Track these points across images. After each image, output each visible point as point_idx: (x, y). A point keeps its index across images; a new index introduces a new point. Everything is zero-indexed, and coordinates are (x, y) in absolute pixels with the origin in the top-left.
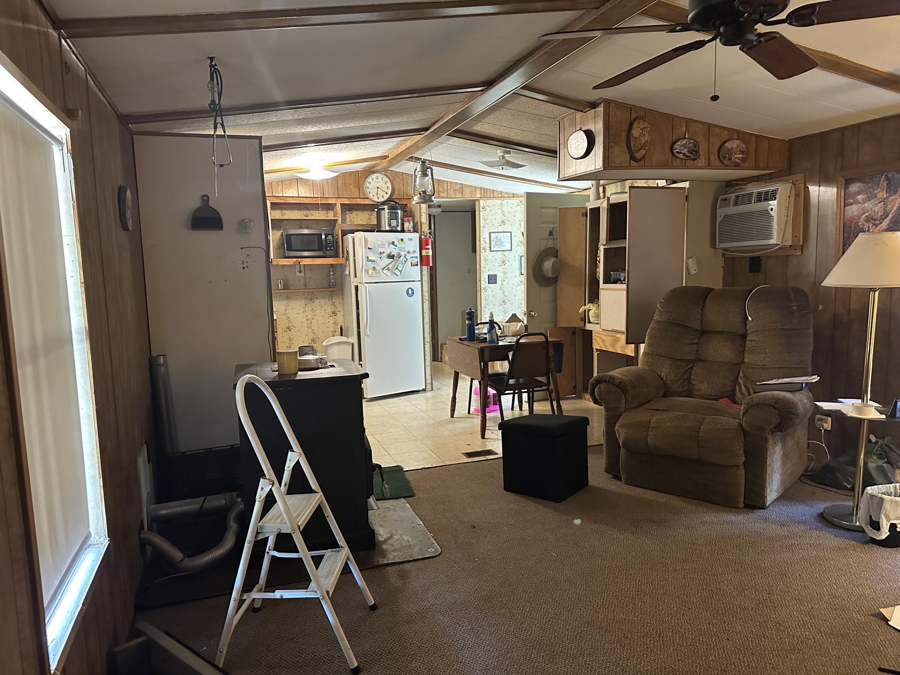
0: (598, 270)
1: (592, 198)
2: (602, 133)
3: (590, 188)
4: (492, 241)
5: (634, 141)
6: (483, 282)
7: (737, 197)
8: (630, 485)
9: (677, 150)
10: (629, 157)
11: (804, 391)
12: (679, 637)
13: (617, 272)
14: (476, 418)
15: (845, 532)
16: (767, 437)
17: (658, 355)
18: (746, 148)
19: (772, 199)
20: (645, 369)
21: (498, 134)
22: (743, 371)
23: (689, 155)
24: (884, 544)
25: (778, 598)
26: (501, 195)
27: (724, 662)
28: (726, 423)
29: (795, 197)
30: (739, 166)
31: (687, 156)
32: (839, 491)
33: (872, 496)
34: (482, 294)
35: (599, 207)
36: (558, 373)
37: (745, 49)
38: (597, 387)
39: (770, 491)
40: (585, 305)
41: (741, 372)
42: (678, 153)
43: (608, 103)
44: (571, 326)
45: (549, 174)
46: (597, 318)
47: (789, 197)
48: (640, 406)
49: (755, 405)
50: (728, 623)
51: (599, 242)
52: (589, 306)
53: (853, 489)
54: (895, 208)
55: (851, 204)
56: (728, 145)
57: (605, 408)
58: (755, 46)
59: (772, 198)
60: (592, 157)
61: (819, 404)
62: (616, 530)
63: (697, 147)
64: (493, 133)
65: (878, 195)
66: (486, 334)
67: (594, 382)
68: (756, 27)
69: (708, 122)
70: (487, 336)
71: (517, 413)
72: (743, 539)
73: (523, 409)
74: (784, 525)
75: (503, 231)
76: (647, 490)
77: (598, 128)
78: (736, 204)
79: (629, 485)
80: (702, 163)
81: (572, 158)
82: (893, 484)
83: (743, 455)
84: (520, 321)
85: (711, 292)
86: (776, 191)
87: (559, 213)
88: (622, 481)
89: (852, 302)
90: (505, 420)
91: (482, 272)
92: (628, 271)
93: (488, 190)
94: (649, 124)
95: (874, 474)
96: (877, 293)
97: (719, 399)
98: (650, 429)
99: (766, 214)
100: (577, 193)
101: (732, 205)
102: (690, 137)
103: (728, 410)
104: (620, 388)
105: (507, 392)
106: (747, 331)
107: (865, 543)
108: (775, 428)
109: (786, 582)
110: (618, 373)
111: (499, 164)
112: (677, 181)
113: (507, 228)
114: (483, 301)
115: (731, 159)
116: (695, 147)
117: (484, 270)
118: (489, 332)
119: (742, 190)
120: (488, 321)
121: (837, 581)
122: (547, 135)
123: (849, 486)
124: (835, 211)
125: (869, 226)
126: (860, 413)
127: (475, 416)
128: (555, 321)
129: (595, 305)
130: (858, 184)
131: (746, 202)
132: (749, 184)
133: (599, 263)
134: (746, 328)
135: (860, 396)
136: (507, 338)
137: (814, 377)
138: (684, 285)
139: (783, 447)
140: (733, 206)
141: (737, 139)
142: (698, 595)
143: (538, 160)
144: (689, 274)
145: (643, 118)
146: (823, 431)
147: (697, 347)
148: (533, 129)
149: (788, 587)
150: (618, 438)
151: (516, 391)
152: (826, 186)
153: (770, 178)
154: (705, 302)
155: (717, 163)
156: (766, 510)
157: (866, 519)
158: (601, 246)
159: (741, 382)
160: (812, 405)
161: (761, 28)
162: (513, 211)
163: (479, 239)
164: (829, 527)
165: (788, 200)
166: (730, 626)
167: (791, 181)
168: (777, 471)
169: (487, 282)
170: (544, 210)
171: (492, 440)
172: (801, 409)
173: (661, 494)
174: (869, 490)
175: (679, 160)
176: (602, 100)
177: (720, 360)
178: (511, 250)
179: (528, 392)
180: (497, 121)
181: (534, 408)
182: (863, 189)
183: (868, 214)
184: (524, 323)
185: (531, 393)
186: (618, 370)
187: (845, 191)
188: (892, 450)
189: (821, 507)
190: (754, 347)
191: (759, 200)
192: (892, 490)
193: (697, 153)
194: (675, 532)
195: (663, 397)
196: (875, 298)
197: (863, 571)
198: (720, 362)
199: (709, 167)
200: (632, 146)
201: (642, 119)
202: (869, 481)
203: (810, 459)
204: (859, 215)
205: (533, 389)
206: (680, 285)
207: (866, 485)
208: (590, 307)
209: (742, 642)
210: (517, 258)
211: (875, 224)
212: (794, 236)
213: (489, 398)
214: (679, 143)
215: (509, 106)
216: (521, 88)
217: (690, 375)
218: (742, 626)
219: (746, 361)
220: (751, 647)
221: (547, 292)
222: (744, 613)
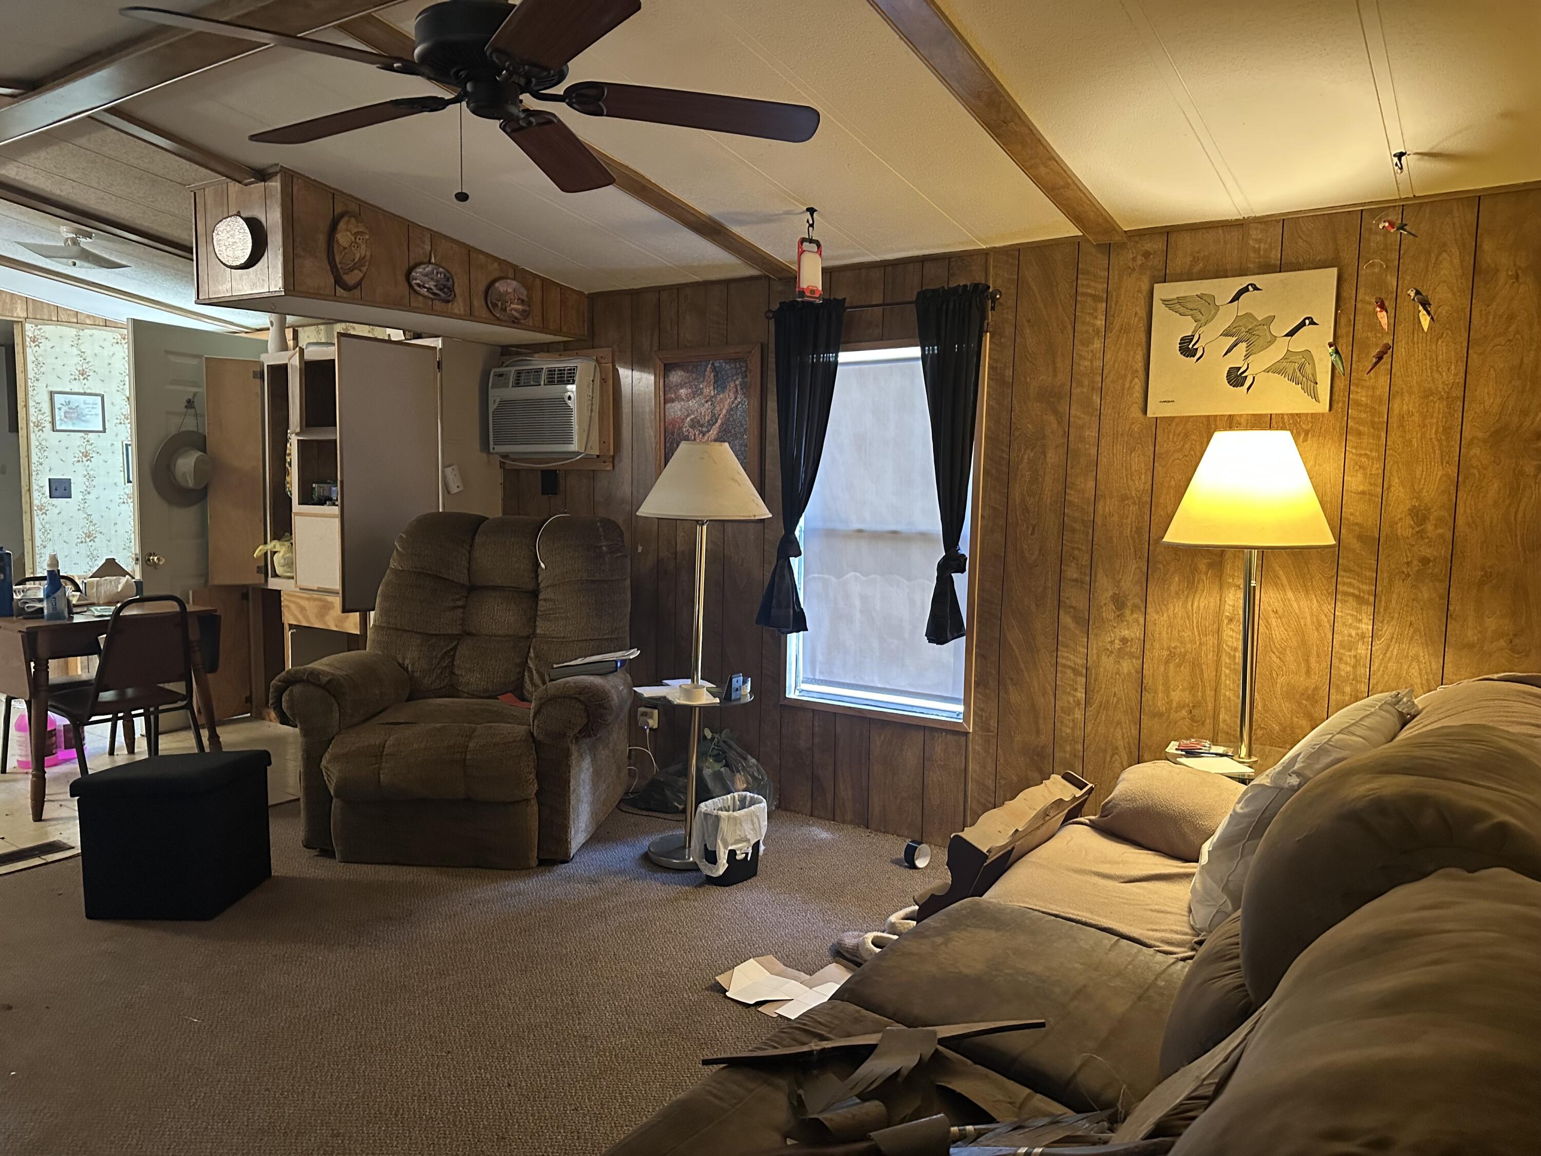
0: (288, 479)
1: (271, 346)
2: (281, 228)
3: (268, 329)
4: (57, 410)
5: (341, 253)
6: (35, 495)
7: (519, 373)
8: (351, 862)
9: (418, 281)
10: (333, 281)
11: (619, 673)
12: (431, 1105)
13: (325, 485)
14: (21, 779)
15: (676, 875)
16: (569, 748)
17: (398, 630)
18: (527, 296)
19: (568, 383)
20: (376, 654)
21: (58, 192)
22: (535, 648)
23: (438, 292)
24: (724, 881)
25: (584, 998)
26: (77, 320)
27: (503, 1125)
28: (509, 733)
29: (601, 383)
30: (518, 323)
31: (434, 294)
32: (669, 816)
33: (706, 815)
34: (36, 519)
35: (286, 366)
36: (210, 672)
37: (509, 130)
38: (287, 692)
39: (575, 831)
40: (266, 543)
41: (531, 650)
42: (419, 285)
43: (290, 177)
44: (238, 582)
45: (180, 290)
46: (289, 567)
47: (593, 381)
48: (365, 721)
49: (551, 699)
50: (510, 1059)
51: (288, 428)
52: (272, 545)
53: (684, 811)
54: (724, 411)
55: (673, 401)
56: (501, 286)
57: (301, 729)
58: (522, 128)
59: (569, 381)
60: (261, 269)
61: (638, 690)
62: (323, 946)
63: (451, 280)
64: (48, 190)
65: (705, 390)
66: (40, 600)
67: (279, 684)
68: (521, 97)
69: (467, 242)
70: (44, 605)
71: (122, 757)
72: (536, 916)
73: (136, 750)
74: (595, 882)
75: (82, 391)
76: (380, 866)
77: (273, 219)
78: (518, 383)
79: (348, 862)
80: (459, 310)
81: (224, 264)
82: (731, 794)
83: (535, 781)
84: (124, 573)
85: (484, 521)
86: (574, 369)
87: (206, 367)
88: (335, 858)
89: (678, 541)
90: (90, 773)
91: (34, 473)
92: (342, 482)
93: (45, 306)
94: (367, 228)
95: (710, 784)
96: (705, 527)
97: (499, 695)
98: (384, 759)
99: (561, 403)
100: (243, 335)
101: (510, 385)
102: (438, 263)
103: (512, 712)
104: (329, 692)
105: (94, 719)
106: (538, 585)
107: (701, 885)
108: (580, 732)
109: (596, 969)
110: (327, 665)
111: (66, 254)
112: (423, 336)
113: (93, 385)
114: (37, 533)
115: (506, 310)
116: (448, 280)
117: (40, 468)
118: (48, 596)
119: (526, 362)
120: (46, 574)
121: (664, 949)
122: (171, 215)
123: (681, 807)
124: (653, 410)
125: (695, 434)
126: (689, 699)
127: (19, 776)
128: (205, 574)
129: (286, 543)
130: (680, 373)
131: (532, 383)
132: (537, 355)
133: (290, 466)
134: (537, 580)
135: (688, 674)
136: (93, 609)
137: (632, 651)
138: (441, 510)
139: (594, 760)
140: (513, 387)
141: (514, 279)
142: (463, 1026)
143: (156, 260)
144: (449, 492)
145: (357, 217)
146: (648, 731)
147: (463, 613)
148: (140, 198)
149: (598, 976)
150: (327, 782)
151: (120, 715)
152: (641, 371)
153: (565, 349)
154: (473, 539)
155: (484, 313)
156: (570, 864)
157: (700, 851)
158: (293, 435)
159: (531, 665)
160: (630, 694)
161: (528, 101)
162: (106, 353)
163: (23, 404)
164: (655, 872)
165: (591, 386)
166: (513, 1062)
167: (595, 358)
168: (585, 800)
169: (48, 493)
170: (172, 358)
171: (60, 822)
172: (615, 700)
173: (404, 868)
174: (703, 806)
175: (421, 298)
176: (278, 169)
177: (500, 633)
178: (104, 431)
179: (146, 715)
180: (55, 167)
181: (160, 747)
182: (686, 381)
183: (692, 416)
184: (133, 578)
185: (152, 717)
186: (325, 660)
187: (664, 381)
188: (730, 747)
189: (645, 843)
190: (549, 609)
191: (551, 382)
192: (730, 803)
193: (451, 291)
194: (428, 928)
195: (407, 700)
196: (703, 533)
197: (696, 928)
198: (500, 636)
199: (472, 318)
200: (337, 260)
201: (355, 216)
202: (704, 794)
203: (631, 774)
204: (683, 417)
205: (157, 709)
206: (434, 511)
207: (699, 801)
208: (275, 547)
209: (531, 1083)
210: (119, 448)
211: (702, 432)
212: (602, 442)
213: (55, 735)
214: (421, 270)
215: (83, 141)
216: (106, 110)
217: (453, 660)
218: (531, 1057)
219: (538, 631)
220: (544, 1085)
221: (185, 517)
222: (534, 1035)
